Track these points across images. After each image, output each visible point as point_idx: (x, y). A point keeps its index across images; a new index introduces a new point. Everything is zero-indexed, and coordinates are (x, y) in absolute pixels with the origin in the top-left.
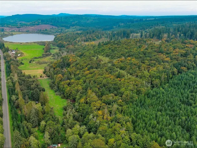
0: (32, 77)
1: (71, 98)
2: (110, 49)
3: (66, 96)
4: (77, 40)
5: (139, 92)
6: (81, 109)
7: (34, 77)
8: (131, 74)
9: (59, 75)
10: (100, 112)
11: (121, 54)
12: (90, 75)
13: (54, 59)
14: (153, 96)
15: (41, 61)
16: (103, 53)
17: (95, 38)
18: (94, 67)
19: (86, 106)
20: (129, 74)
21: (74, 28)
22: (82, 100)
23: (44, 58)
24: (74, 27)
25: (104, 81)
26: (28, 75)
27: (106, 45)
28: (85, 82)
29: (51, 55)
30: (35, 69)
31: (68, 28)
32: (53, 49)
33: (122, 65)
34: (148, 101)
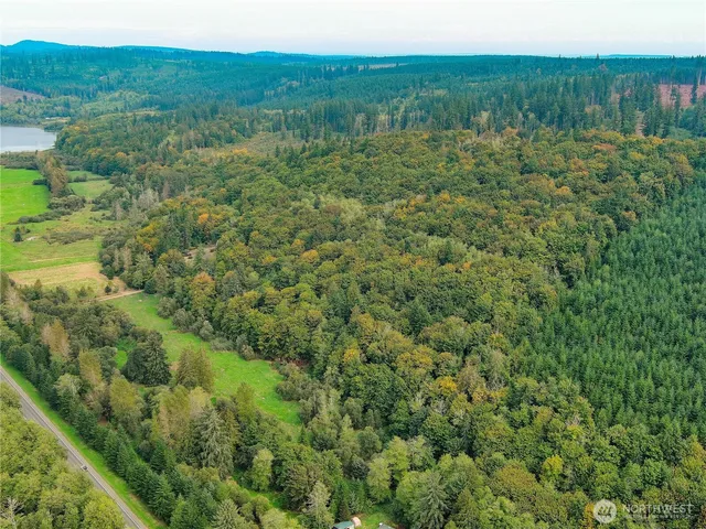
0: (72, 296)
1: (292, 353)
2: (346, 169)
3: (269, 349)
4: (168, 143)
5: (537, 300)
6: (361, 386)
7: (82, 294)
8: (480, 248)
9: (198, 276)
10: (447, 382)
11: (402, 186)
12: (327, 265)
13: (109, 218)
14: (590, 306)
15: (60, 231)
16: (325, 186)
17: (234, 132)
18: (327, 235)
19: (379, 372)
20: (473, 247)
21: (116, 100)
22: (353, 354)
23: (63, 218)
24: (117, 94)
25: (402, 280)
26: (55, 291)
27: (323, 156)
28: (318, 291)
29: (88, 207)
30: (56, 264)
31: (92, 97)
32: (77, 180)
33: (435, 222)
34: (582, 323)
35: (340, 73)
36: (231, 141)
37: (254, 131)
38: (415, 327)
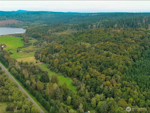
0: (29, 64)
1: (75, 76)
2: (87, 37)
3: (70, 75)
4: (49, 31)
5: (127, 65)
6: (90, 83)
7: (31, 63)
8: (115, 53)
9: (55, 60)
10: (108, 82)
11: (98, 40)
12: (83, 57)
13: (37, 47)
14: (139, 66)
15: (27, 50)
16: (82, 40)
17: (63, 29)
18: (83, 51)
19: (94, 80)
20: (114, 53)
21: (38, 22)
22: (88, 76)
23: (27, 47)
24: (38, 21)
25: (99, 60)
26: (25, 63)
27: (81, 34)
28: (81, 63)
29: (33, 45)
30: (26, 57)
31: (33, 22)
32: (30, 39)
33: (105, 48)
34: (137, 70)
35: (85, 16)
36: (62, 31)
37: (67, 29)
38: (101, 71)
